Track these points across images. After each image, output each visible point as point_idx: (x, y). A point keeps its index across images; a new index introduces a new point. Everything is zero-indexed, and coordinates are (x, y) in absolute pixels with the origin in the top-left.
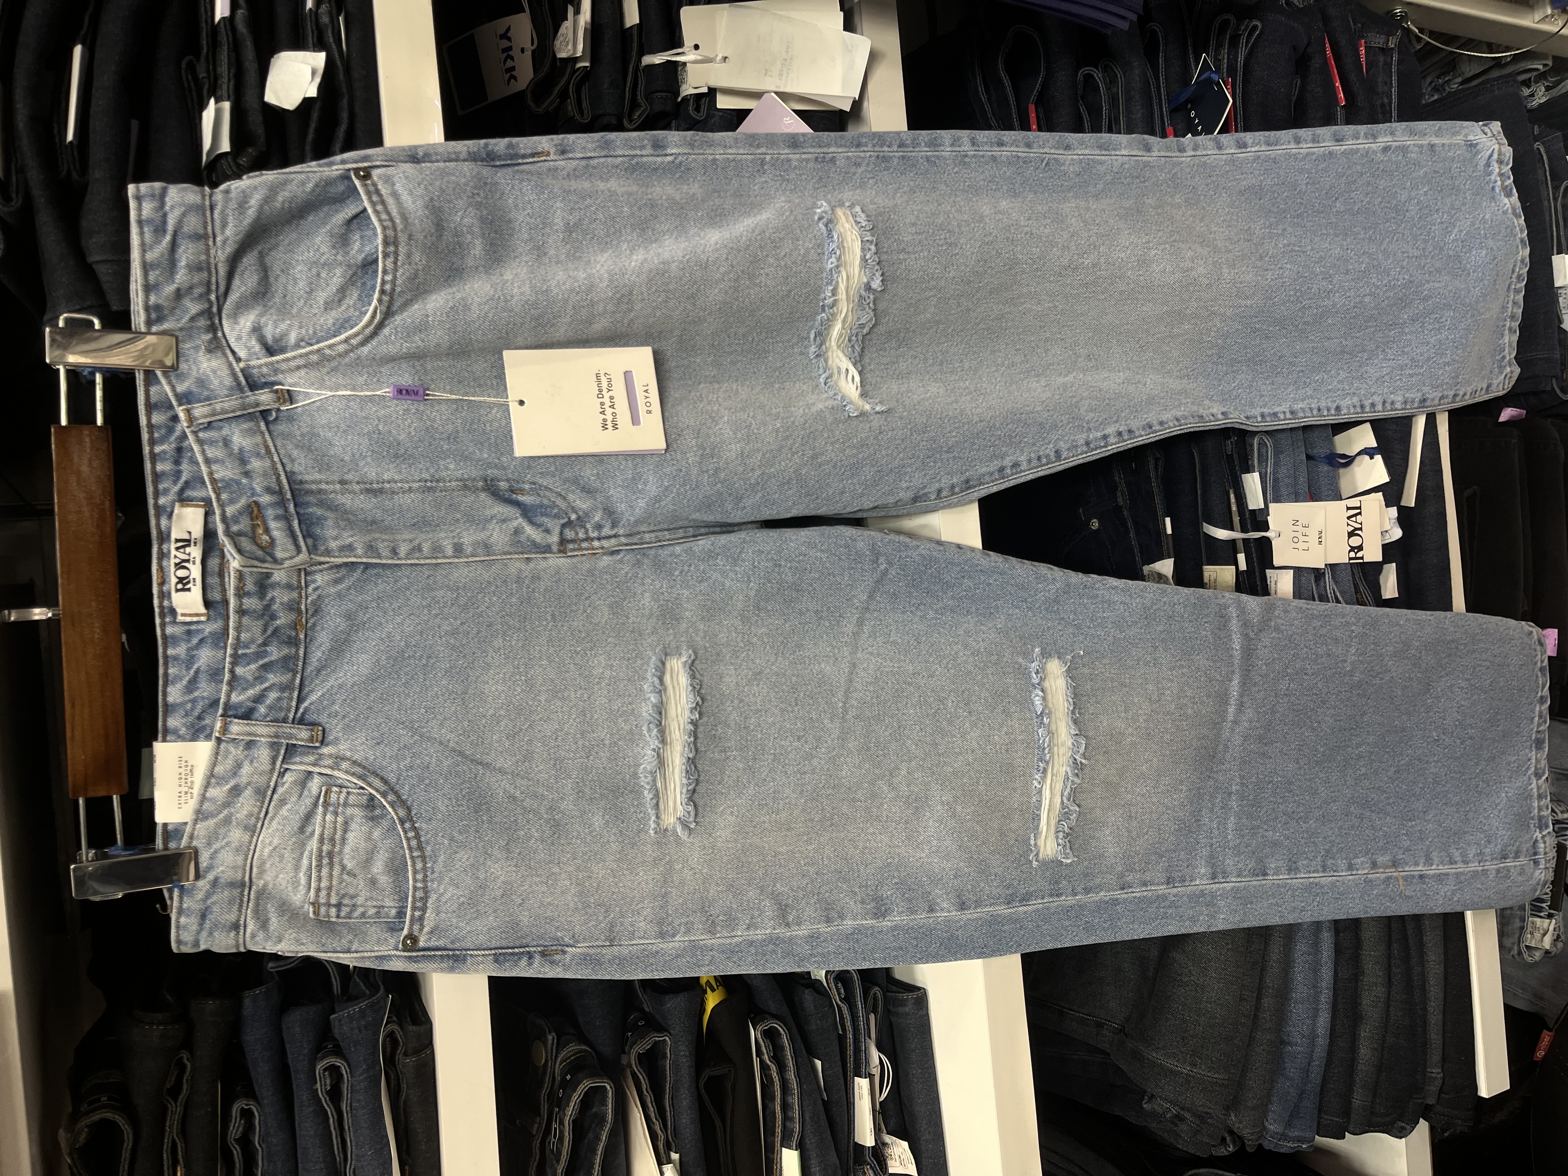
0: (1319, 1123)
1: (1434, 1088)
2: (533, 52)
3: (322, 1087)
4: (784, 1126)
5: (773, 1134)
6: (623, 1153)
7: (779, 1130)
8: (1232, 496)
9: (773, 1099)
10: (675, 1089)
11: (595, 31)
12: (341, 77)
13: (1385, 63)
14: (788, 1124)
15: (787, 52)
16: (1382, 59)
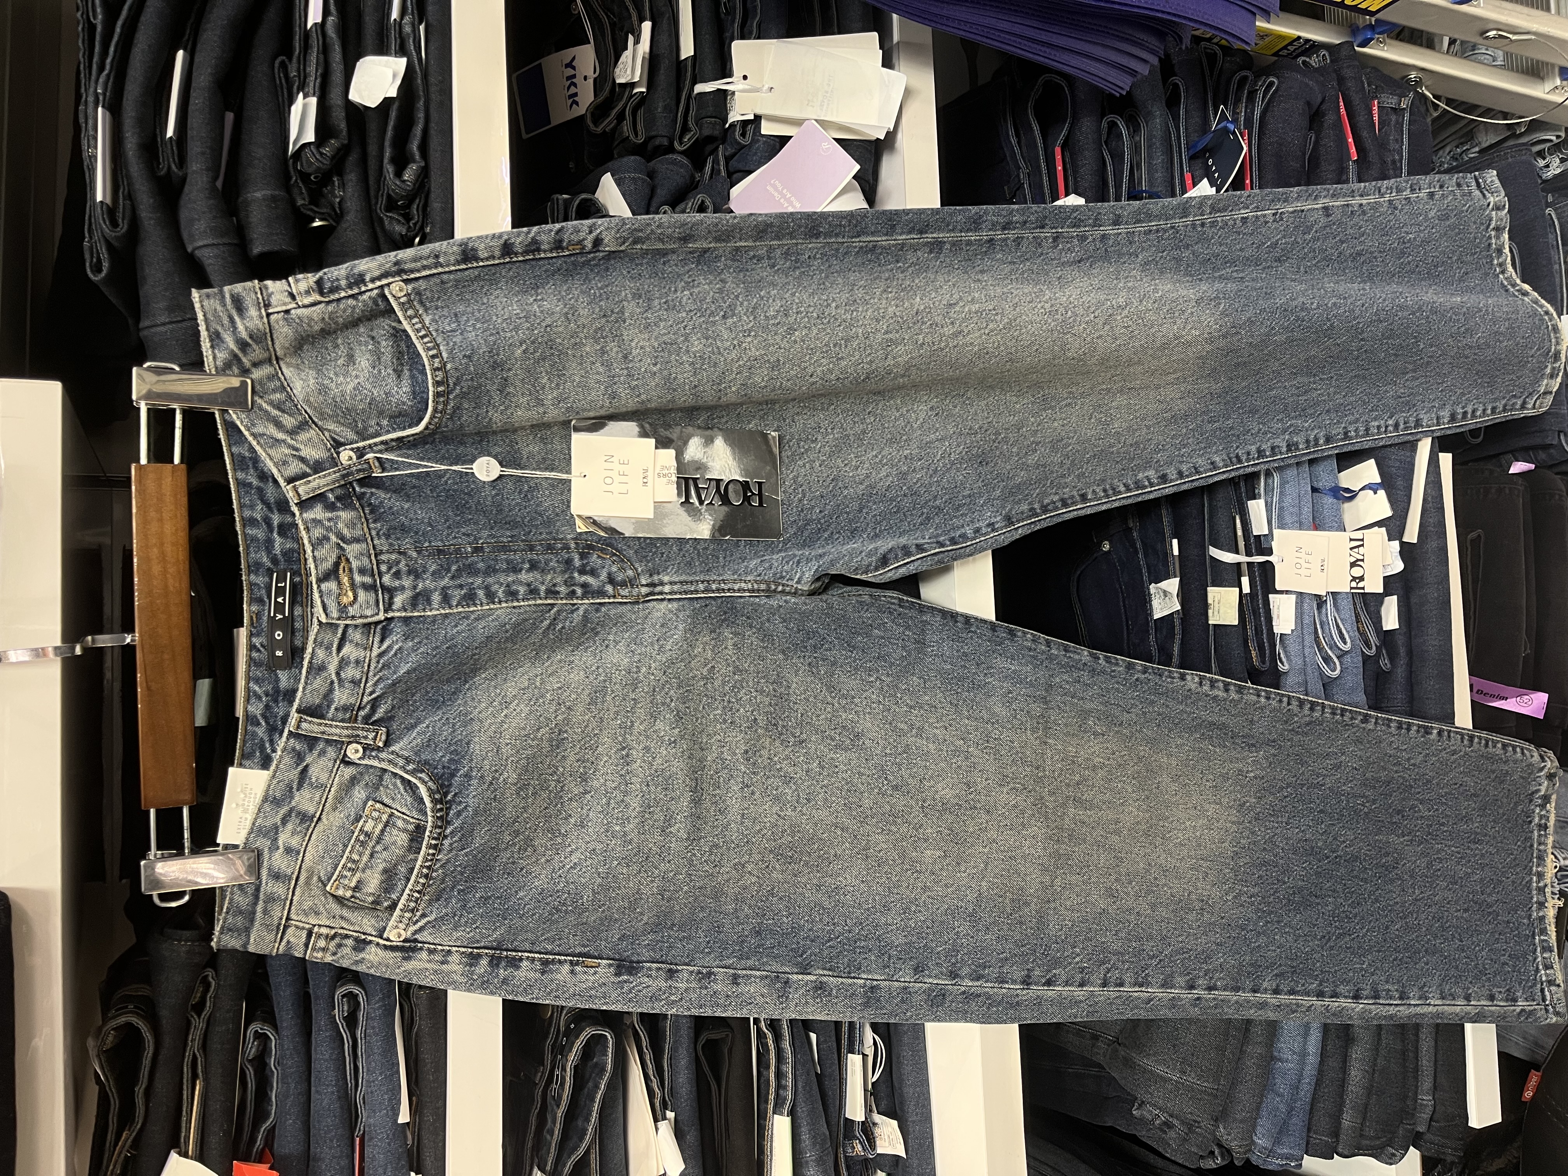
0: (1308, 1143)
1: (1426, 1116)
2: (595, 80)
3: (339, 1013)
4: (777, 1094)
5: (766, 1101)
6: (621, 1108)
7: (772, 1097)
8: (1238, 521)
9: (768, 1067)
10: (674, 1050)
11: (653, 62)
12: (419, 81)
13: (1397, 122)
14: (781, 1092)
15: (829, 85)
16: (1393, 118)
